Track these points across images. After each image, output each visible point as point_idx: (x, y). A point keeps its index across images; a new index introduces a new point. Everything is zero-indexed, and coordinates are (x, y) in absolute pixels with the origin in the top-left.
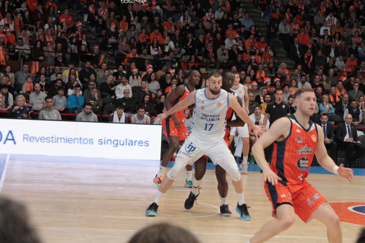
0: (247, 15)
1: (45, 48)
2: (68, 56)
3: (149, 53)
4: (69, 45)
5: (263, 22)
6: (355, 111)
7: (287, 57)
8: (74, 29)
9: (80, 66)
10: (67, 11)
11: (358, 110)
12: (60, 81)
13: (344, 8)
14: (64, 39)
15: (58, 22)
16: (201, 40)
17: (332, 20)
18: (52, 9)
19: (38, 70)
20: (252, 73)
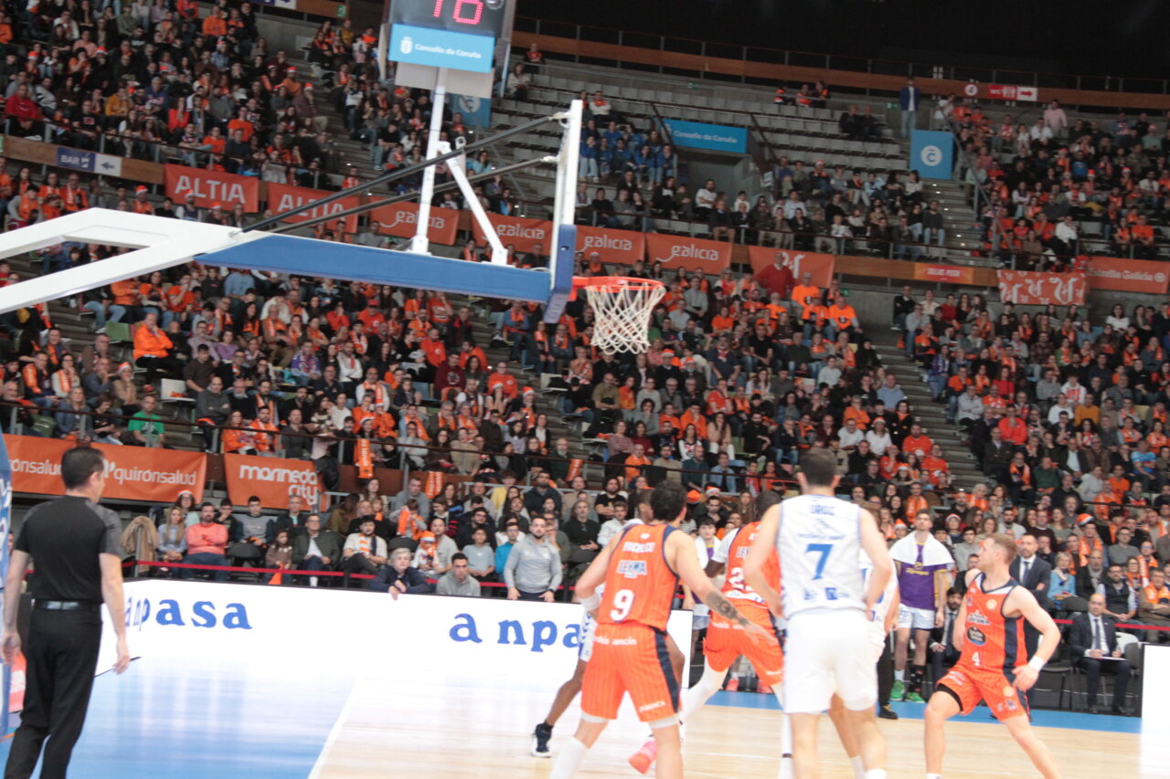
0: (891, 377)
1: (455, 444)
2: (502, 461)
3: (677, 455)
4: (507, 438)
5: (924, 394)
6: (1119, 587)
7: (977, 469)
8: (516, 405)
9: (528, 481)
10: (502, 365)
11: (1126, 587)
12: (482, 513)
13: (1101, 367)
14: (497, 427)
15: (485, 390)
16: (790, 432)
17: (1076, 392)
18: (474, 363)
19: (439, 490)
20: (896, 502)
